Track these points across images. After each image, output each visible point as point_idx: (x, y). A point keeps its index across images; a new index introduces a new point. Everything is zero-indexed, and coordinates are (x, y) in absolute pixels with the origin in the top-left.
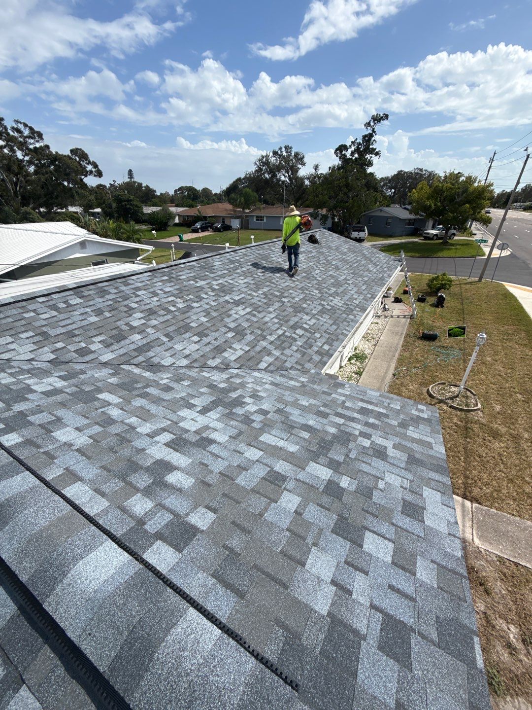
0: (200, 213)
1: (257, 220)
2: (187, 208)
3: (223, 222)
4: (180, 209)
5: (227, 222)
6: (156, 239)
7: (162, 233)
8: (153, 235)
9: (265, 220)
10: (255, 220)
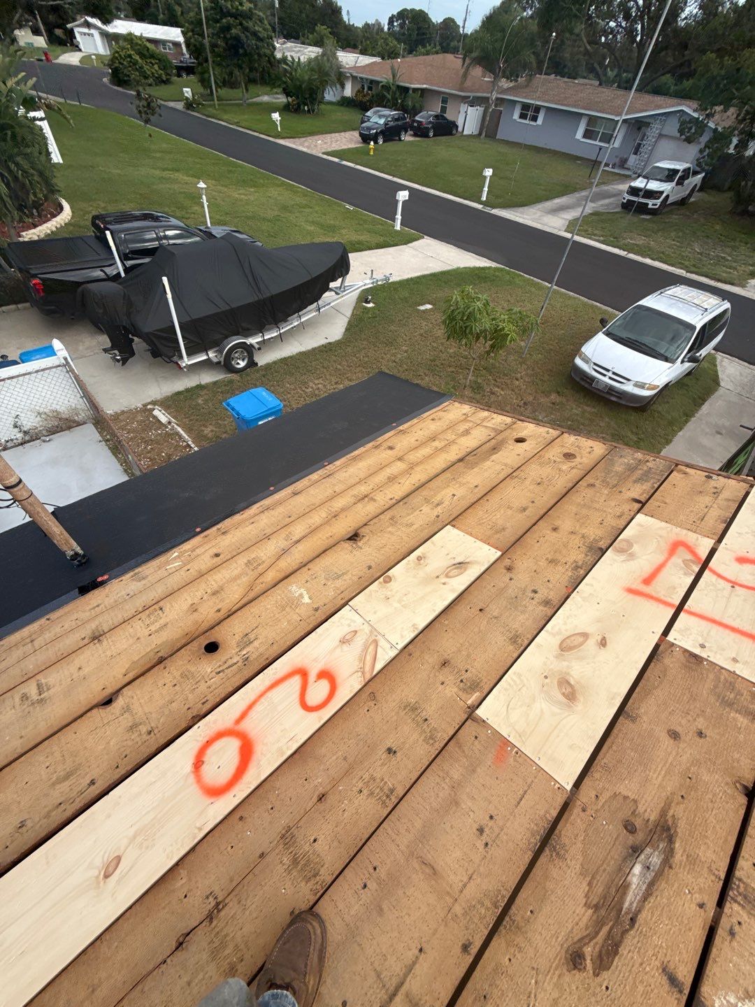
0: (394, 76)
1: (523, 116)
2: (378, 59)
3: (444, 109)
4: (365, 60)
5: (449, 116)
6: (278, 136)
7: (297, 121)
8: (274, 122)
9: (540, 121)
10: (516, 116)
